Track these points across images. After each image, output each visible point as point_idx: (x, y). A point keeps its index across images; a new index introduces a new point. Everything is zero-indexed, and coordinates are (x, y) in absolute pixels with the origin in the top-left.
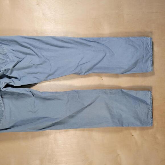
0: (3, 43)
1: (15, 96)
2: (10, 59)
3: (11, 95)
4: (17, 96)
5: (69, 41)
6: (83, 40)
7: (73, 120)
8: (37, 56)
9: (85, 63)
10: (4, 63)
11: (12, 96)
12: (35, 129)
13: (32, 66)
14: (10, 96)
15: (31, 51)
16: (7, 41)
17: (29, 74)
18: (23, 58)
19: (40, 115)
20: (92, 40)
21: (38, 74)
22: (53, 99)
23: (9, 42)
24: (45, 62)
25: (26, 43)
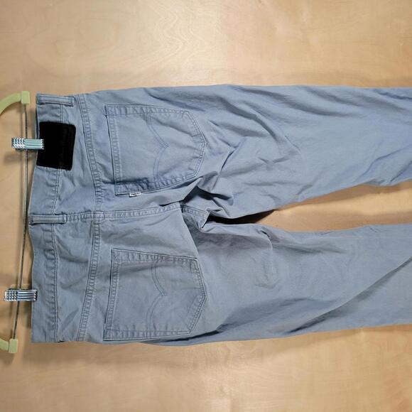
0: (188, 104)
1: (226, 245)
2: (210, 148)
3: (216, 243)
4: (231, 245)
5: (350, 98)
6: (382, 94)
7: (365, 306)
8: (272, 139)
9: (389, 155)
10: (197, 157)
11: (219, 245)
12: (281, 331)
13: (261, 165)
14: (212, 245)
15: (258, 125)
16: (200, 99)
17: (253, 186)
18: (237, 144)
19: (288, 293)
20: (402, 95)
21: (276, 184)
22: (319, 252)
23: (204, 102)
24: (292, 153)
25: (247, 103)
